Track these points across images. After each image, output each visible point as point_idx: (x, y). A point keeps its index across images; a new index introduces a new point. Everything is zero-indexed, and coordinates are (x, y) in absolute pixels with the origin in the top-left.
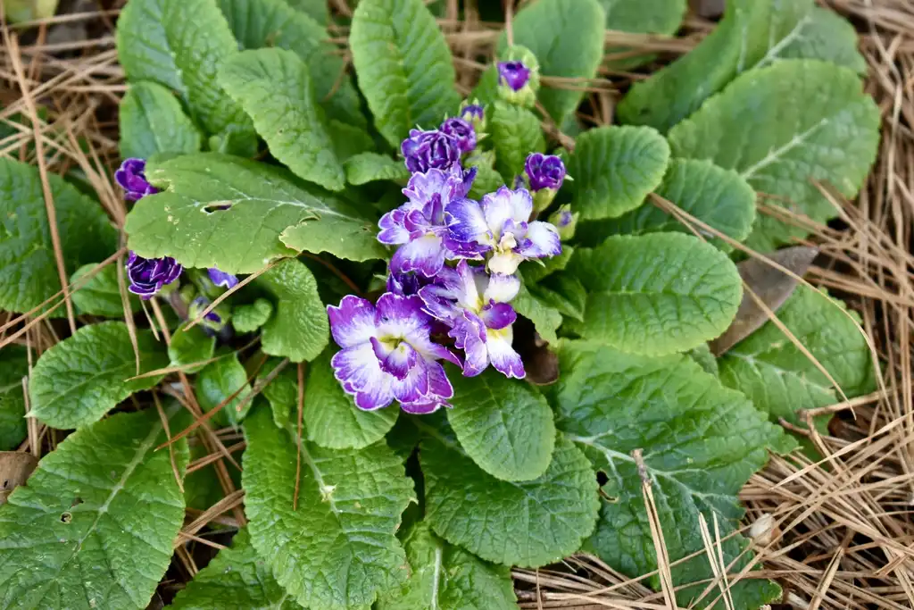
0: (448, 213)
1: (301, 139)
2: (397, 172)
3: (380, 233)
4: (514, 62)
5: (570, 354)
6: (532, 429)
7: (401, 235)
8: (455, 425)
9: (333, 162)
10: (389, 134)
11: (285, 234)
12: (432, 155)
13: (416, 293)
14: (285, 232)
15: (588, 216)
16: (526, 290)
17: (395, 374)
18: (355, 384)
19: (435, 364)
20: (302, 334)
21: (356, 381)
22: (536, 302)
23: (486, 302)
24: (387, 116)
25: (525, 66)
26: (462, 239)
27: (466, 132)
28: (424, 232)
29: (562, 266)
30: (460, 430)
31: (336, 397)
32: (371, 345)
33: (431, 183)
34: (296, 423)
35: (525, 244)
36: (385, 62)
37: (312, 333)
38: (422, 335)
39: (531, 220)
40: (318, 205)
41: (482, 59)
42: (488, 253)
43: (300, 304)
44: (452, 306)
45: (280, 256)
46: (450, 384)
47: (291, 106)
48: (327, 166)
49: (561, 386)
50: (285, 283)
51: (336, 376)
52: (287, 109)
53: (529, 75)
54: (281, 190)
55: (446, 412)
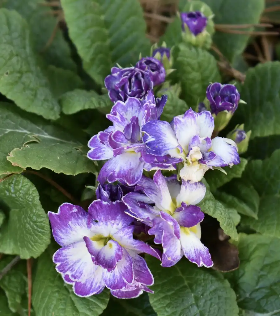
0: (144, 132)
1: (24, 79)
2: (102, 102)
3: (90, 151)
4: (194, 13)
5: (248, 246)
6: (219, 308)
7: (107, 153)
8: (156, 306)
9: (50, 98)
10: (94, 74)
11: (12, 154)
12: (130, 88)
13: (121, 200)
14: (11, 153)
15: (258, 134)
16: (211, 194)
17: (105, 267)
18: (72, 276)
19: (138, 257)
20: (28, 236)
21: (73, 273)
22: (220, 204)
23: (178, 205)
24: (93, 60)
25: (203, 15)
26: (157, 154)
27: (157, 68)
28: (125, 148)
29: (239, 174)
30: (160, 311)
31: (58, 286)
32: (84, 243)
33: (130, 109)
34: (26, 307)
35: (209, 156)
36: (90, 16)
37: (37, 235)
38: (126, 234)
39: (213, 137)
40: (39, 132)
41: (166, 14)
42: (179, 165)
43: (27, 213)
44: (151, 209)
45: (8, 173)
46: (151, 273)
47: (14, 53)
48: (45, 100)
49: (241, 272)
50: (14, 195)
51: (57, 269)
52: (11, 55)
53: (207, 22)
54: (9, 121)
55: (148, 297)
